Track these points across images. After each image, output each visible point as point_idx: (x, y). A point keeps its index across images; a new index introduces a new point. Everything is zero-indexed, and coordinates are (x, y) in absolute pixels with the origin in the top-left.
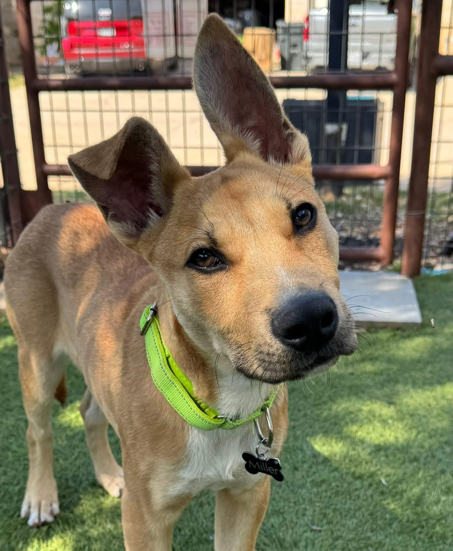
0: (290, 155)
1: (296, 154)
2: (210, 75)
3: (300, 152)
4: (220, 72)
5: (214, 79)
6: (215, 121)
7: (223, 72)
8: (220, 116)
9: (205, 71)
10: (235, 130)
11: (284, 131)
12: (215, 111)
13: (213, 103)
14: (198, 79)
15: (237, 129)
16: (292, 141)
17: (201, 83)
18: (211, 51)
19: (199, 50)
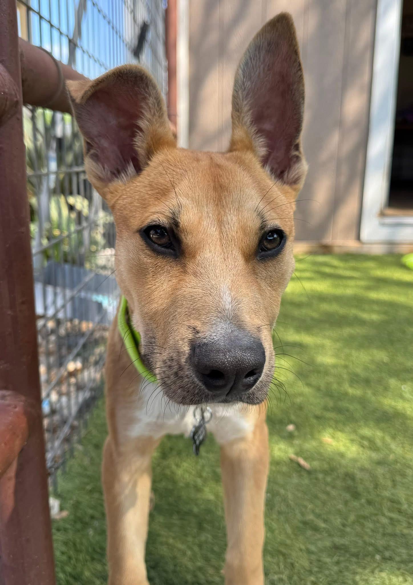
0: (286, 174)
1: (292, 176)
2: (256, 66)
3: (297, 176)
4: (266, 69)
5: (258, 71)
6: (238, 111)
7: (269, 70)
8: (246, 109)
9: (254, 59)
10: (251, 130)
11: (293, 151)
12: (243, 102)
13: (245, 93)
14: (244, 63)
15: (253, 130)
16: (295, 163)
17: (244, 68)
18: (269, 44)
19: (259, 39)
